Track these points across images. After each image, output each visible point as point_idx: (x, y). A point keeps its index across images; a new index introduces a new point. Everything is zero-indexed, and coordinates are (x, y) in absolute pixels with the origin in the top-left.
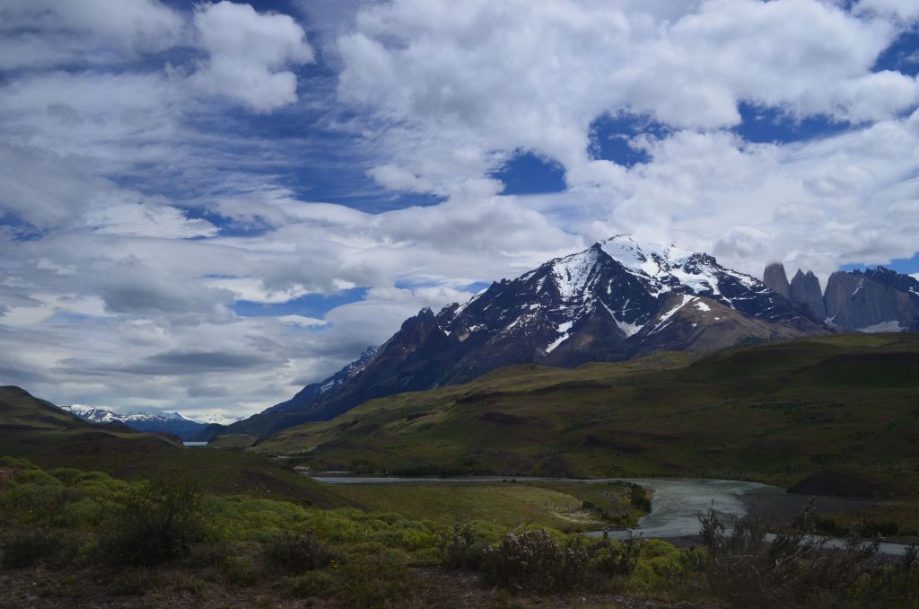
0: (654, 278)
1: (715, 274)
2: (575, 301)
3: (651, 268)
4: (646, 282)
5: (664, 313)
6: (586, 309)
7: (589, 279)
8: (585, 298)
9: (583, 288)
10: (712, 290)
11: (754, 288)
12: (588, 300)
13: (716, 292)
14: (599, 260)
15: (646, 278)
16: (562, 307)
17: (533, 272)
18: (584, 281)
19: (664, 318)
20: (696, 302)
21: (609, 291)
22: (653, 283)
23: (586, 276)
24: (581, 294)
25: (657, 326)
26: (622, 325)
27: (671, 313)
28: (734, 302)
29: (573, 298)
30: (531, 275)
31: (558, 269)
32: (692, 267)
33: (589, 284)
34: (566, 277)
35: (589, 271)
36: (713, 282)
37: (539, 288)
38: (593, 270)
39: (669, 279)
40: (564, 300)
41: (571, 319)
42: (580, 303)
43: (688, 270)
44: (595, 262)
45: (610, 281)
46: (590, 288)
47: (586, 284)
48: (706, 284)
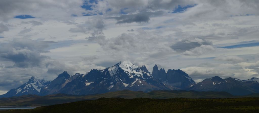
0: (130, 73)
1: (142, 73)
2: (114, 77)
3: (129, 71)
4: (128, 74)
5: (133, 82)
6: (116, 80)
7: (116, 73)
8: (116, 77)
9: (115, 75)
10: (141, 76)
11: (150, 76)
12: (117, 78)
13: (142, 77)
14: (119, 69)
15: (128, 73)
16: (111, 79)
17: (104, 70)
18: (115, 73)
19: (133, 83)
20: (139, 81)
21: (121, 76)
22: (130, 74)
23: (116, 72)
24: (115, 76)
25: (131, 85)
26: (124, 84)
27: (134, 82)
28: (146, 79)
29: (113, 77)
30: (103, 71)
31: (110, 70)
32: (137, 70)
33: (117, 74)
34: (111, 72)
35: (116, 71)
36: (142, 74)
37: (105, 74)
38: (117, 71)
39: (133, 74)
40: (111, 77)
41: (113, 81)
42: (115, 78)
43: (136, 71)
44: (117, 69)
45: (121, 74)
46: (117, 75)
47: (116, 74)
48: (140, 75)
